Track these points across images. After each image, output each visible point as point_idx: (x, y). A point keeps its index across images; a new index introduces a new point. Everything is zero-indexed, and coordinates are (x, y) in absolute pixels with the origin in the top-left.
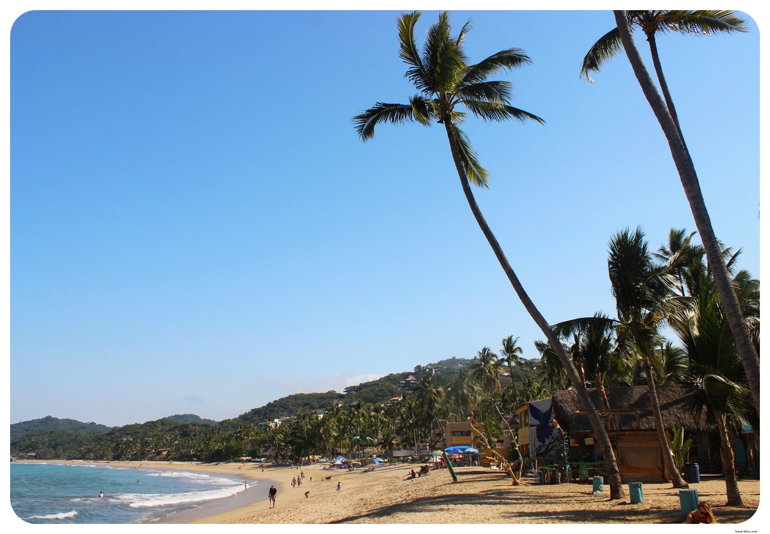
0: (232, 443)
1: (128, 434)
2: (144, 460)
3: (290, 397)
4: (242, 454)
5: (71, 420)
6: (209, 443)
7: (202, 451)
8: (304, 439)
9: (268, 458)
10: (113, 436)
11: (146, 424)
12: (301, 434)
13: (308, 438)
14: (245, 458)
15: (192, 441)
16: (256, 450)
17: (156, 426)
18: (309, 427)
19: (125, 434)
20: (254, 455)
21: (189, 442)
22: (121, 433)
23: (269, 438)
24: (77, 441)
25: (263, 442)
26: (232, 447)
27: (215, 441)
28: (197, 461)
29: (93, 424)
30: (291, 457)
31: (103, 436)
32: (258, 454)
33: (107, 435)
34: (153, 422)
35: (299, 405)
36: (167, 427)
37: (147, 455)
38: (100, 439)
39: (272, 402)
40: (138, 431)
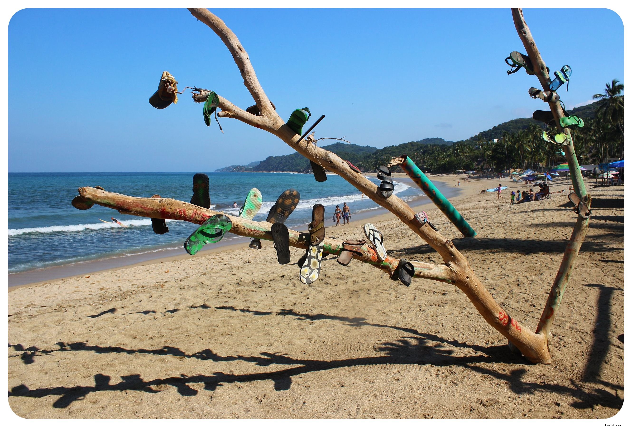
0: (453, 159)
1: (387, 153)
2: (394, 172)
3: (512, 121)
4: (460, 167)
5: (354, 145)
6: (438, 158)
7: (431, 165)
8: (505, 154)
9: (479, 170)
10: (377, 155)
11: (400, 146)
12: (502, 150)
13: (508, 153)
14: (461, 171)
15: (427, 158)
16: (470, 164)
17: (407, 147)
18: (509, 143)
19: (385, 153)
20: (468, 168)
21: (424, 158)
22: (383, 153)
23: (481, 154)
24: (354, 159)
25: (477, 157)
26: (453, 162)
27: (443, 157)
28: (428, 173)
29: (368, 147)
30: (496, 170)
31: (370, 155)
32: (471, 167)
33: (373, 154)
34: (405, 144)
35: (519, 128)
36: (415, 147)
37: (396, 168)
38: (369, 157)
39: (497, 126)
40: (394, 151)
